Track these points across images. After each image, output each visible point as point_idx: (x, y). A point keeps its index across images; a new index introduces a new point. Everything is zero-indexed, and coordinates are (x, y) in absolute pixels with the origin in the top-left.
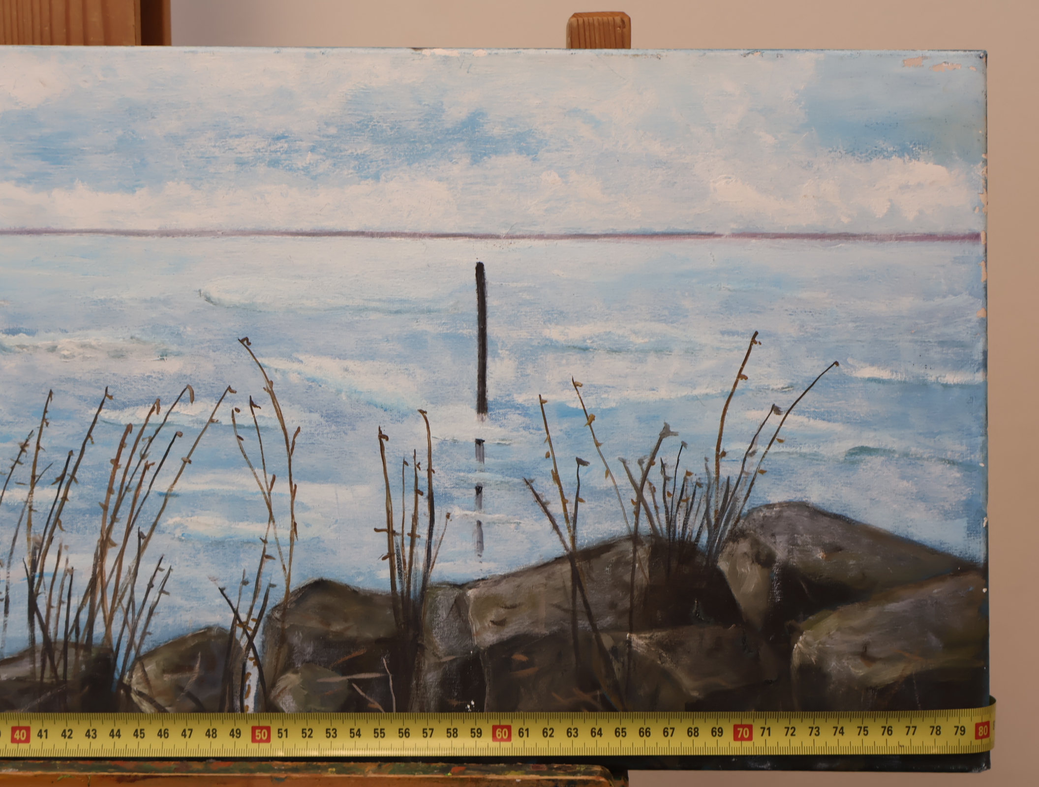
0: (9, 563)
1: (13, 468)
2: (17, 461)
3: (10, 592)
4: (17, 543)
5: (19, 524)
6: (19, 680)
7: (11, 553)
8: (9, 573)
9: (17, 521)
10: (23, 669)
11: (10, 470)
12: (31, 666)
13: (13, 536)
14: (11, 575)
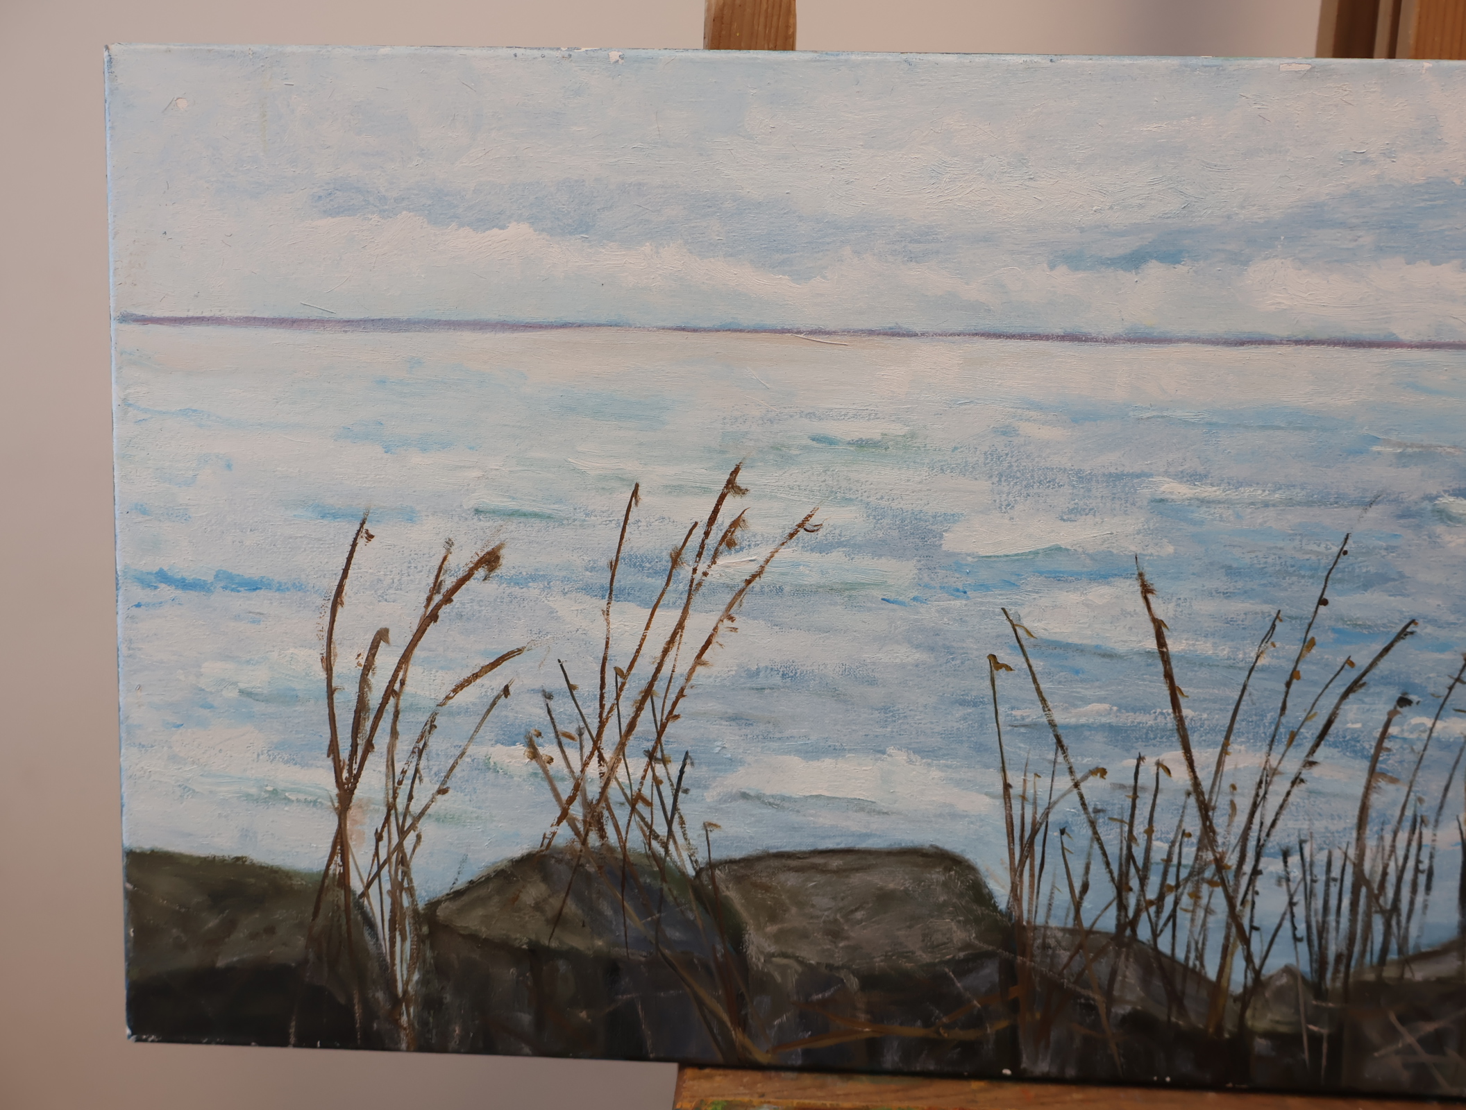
0: (1437, 821)
1: (1451, 688)
2: (1458, 680)
3: (1436, 861)
4: (1450, 794)
5: (1454, 768)
6: (1440, 981)
7: (1441, 807)
8: (1435, 835)
9: (1452, 763)
10: (1448, 966)
11: (1447, 691)
12: (1460, 963)
13: (1444, 784)
14: (1438, 838)
